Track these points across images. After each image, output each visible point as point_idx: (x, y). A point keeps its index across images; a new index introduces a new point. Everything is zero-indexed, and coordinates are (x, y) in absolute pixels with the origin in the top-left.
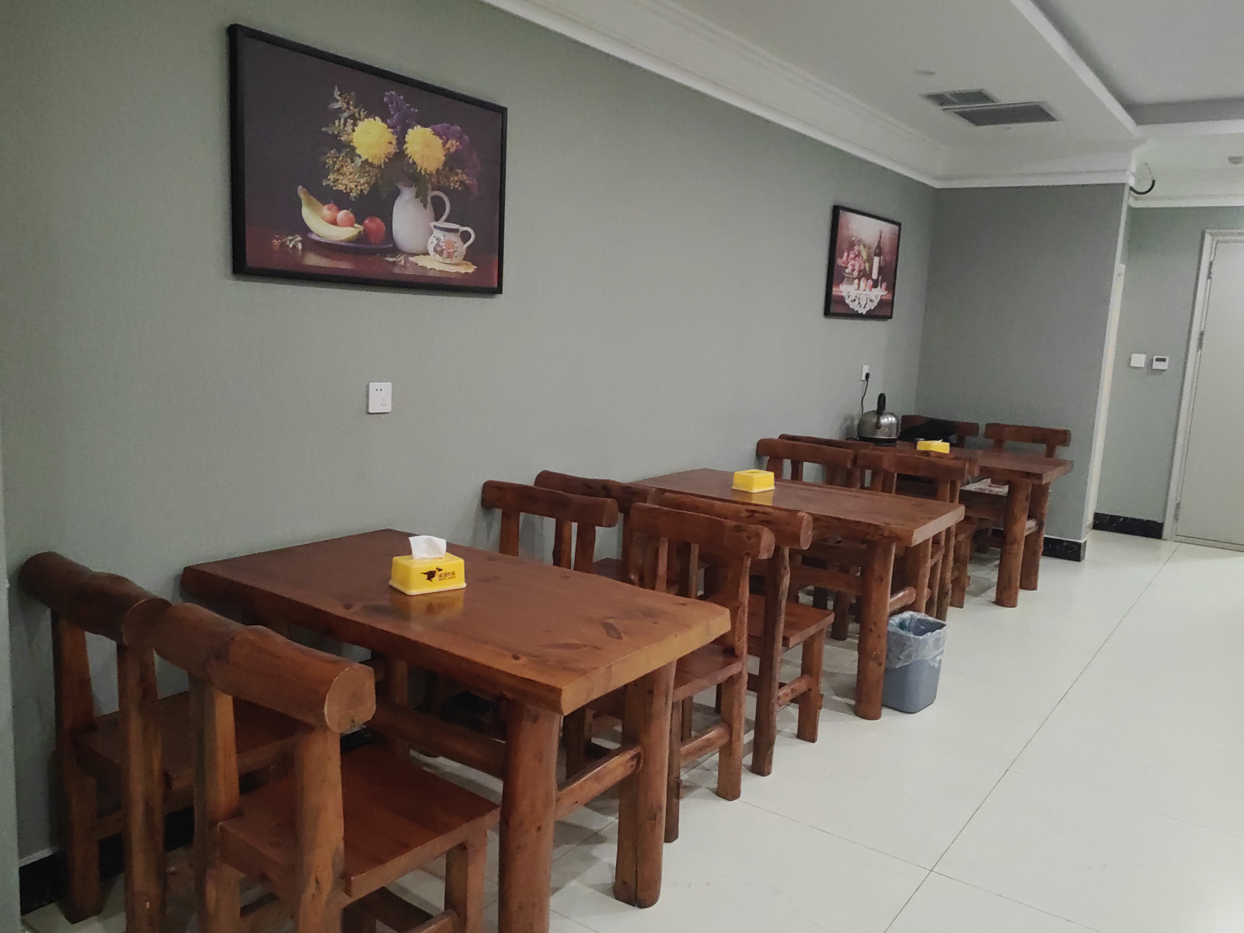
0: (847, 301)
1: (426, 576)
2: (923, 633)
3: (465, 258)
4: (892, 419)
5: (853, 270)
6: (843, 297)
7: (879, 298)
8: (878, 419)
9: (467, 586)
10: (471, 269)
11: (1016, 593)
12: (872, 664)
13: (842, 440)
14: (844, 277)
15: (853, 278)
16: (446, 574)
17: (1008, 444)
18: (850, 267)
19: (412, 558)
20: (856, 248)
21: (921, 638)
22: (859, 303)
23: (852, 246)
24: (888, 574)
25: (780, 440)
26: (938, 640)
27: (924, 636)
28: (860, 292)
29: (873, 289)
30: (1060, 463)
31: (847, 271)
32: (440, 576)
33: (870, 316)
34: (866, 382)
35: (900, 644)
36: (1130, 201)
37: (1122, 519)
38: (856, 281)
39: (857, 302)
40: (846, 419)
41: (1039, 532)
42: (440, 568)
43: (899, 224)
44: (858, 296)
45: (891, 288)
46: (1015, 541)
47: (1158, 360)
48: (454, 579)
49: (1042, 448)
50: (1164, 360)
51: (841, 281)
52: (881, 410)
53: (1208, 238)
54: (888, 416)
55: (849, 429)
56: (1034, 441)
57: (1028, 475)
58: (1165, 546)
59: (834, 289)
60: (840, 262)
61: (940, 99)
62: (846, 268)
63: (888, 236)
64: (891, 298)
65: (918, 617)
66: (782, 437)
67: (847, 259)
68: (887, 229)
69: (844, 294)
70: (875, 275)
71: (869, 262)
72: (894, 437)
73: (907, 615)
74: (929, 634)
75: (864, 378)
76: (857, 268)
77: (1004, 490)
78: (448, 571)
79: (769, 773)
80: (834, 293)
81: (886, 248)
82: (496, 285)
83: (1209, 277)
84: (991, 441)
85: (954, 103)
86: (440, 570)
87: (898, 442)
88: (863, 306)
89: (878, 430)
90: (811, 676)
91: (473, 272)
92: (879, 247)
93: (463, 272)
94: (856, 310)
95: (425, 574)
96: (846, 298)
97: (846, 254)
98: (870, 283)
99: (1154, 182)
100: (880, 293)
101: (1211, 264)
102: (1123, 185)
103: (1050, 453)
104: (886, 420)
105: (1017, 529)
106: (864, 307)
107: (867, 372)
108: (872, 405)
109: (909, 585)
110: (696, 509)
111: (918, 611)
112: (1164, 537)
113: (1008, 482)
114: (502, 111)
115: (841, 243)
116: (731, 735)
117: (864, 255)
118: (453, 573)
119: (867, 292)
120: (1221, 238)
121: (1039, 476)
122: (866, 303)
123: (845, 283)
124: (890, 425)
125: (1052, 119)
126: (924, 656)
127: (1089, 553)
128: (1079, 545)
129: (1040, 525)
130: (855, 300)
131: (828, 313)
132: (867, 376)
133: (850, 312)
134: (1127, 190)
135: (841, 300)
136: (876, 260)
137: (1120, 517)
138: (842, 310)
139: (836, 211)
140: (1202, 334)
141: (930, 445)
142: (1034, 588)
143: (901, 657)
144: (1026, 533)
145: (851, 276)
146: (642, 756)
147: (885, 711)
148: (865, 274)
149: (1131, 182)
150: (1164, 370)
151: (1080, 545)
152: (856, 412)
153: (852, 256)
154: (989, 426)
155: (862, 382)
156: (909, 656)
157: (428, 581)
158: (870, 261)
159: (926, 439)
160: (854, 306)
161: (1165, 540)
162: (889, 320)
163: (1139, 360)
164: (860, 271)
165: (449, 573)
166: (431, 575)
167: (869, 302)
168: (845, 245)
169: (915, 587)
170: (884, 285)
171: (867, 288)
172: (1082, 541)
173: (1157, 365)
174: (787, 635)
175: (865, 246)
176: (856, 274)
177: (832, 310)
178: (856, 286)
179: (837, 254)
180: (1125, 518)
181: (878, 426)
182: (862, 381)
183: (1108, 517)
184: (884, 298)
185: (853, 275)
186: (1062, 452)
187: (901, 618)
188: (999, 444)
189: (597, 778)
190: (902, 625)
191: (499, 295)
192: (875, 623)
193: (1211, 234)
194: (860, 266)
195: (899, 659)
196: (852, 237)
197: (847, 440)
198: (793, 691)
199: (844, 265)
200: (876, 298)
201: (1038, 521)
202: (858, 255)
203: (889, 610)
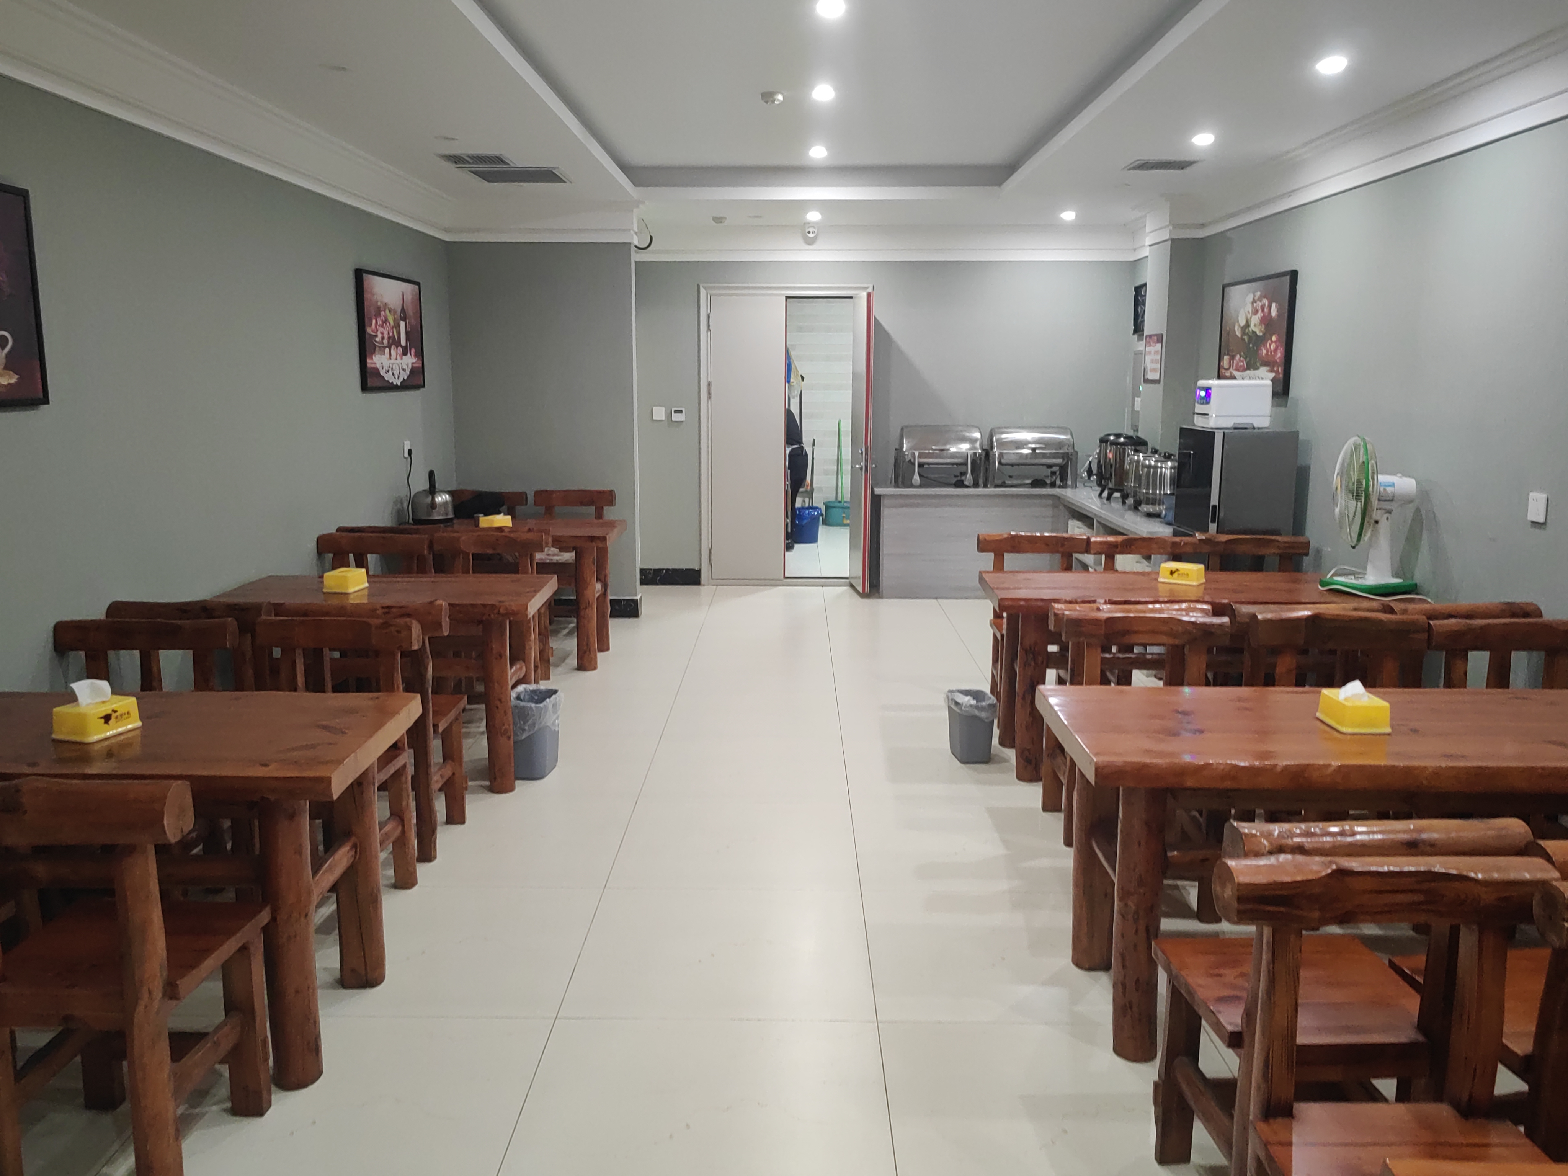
0: (382, 373)
1: (103, 720)
2: (541, 701)
3: (6, 368)
4: (446, 497)
5: (383, 338)
6: (377, 370)
7: (410, 366)
8: (433, 499)
9: (143, 725)
10: (13, 379)
11: (596, 656)
12: (503, 740)
13: (395, 526)
14: (375, 346)
15: (383, 347)
16: (121, 715)
17: (557, 509)
18: (380, 335)
19: (78, 705)
20: (383, 313)
21: (541, 705)
22: (393, 374)
23: (378, 314)
24: (506, 651)
25: (338, 533)
26: (554, 705)
27: (545, 703)
28: (392, 361)
29: (404, 357)
30: (612, 525)
31: (377, 339)
32: (117, 717)
33: (405, 386)
34: (409, 459)
35: (523, 715)
36: (636, 257)
37: (664, 571)
38: (387, 350)
39: (390, 372)
40: (395, 503)
41: (604, 594)
42: (115, 709)
43: (418, 284)
44: (391, 366)
45: (420, 355)
46: (589, 605)
47: (676, 412)
48: (130, 719)
49: (592, 509)
50: (681, 412)
51: (373, 352)
52: (432, 490)
53: (703, 292)
54: (442, 494)
55: (399, 513)
56: (582, 504)
57: (592, 539)
58: (705, 590)
59: (368, 361)
60: (369, 330)
61: (456, 160)
62: (376, 336)
63: (410, 297)
64: (421, 365)
65: (531, 689)
66: (340, 530)
67: (376, 327)
68: (408, 289)
69: (378, 366)
70: (403, 343)
71: (396, 328)
72: (451, 516)
73: (521, 688)
74: (548, 700)
75: (406, 455)
76: (386, 336)
77: (568, 557)
78: (123, 712)
79: (435, 858)
80: (369, 365)
81: (410, 312)
82: (41, 395)
83: (709, 329)
84: (542, 509)
85: (469, 163)
86: (115, 712)
87: (455, 521)
88: (397, 377)
89: (434, 511)
90: (453, 761)
91: (16, 383)
92: (403, 310)
93: (6, 383)
94: (391, 382)
95: (101, 718)
96: (380, 369)
97: (374, 321)
98: (400, 350)
99: (651, 238)
100: (409, 360)
101: (709, 317)
102: (630, 243)
103: (599, 515)
104: (442, 498)
105: (588, 592)
106: (399, 377)
107: (409, 448)
108: (420, 484)
109: (519, 660)
110: (327, 614)
111: (528, 683)
112: (702, 582)
113: (574, 549)
114: (23, 195)
115: (369, 309)
116: (403, 826)
117: (391, 320)
118: (128, 713)
119: (399, 361)
120: (714, 292)
121: (604, 539)
122: (399, 373)
123: (377, 353)
124: (445, 503)
125: (561, 181)
126: (545, 723)
127: (644, 609)
128: (635, 602)
129: (605, 586)
130: (388, 371)
131: (365, 388)
132: (410, 452)
133: (386, 385)
134: (633, 249)
135: (376, 372)
136: (402, 324)
137: (662, 570)
138: (378, 384)
139: (359, 275)
140: (709, 384)
141: (493, 521)
142: (608, 649)
143: (526, 728)
144: (597, 595)
145: (382, 345)
146: (358, 844)
147: (517, 783)
148: (394, 342)
149: (636, 241)
150: (682, 421)
151: (637, 601)
152: (404, 493)
153: (380, 322)
154: (538, 493)
155: (405, 460)
156: (534, 724)
157: (106, 725)
158: (398, 326)
159: (486, 515)
160: (388, 377)
161: (704, 585)
162: (422, 389)
163: (659, 413)
164: (389, 338)
165: (125, 714)
166: (107, 718)
167: (401, 371)
168: (373, 311)
169: (524, 661)
170: (413, 351)
171: (398, 357)
172: (638, 598)
173: (676, 417)
174: (436, 723)
175: (390, 311)
176: (386, 342)
177: (369, 385)
178: (388, 356)
179: (366, 320)
180: (667, 570)
181: (433, 505)
182: (405, 458)
183: (652, 572)
184: (414, 365)
185: (383, 343)
186: (610, 513)
187: (517, 693)
188: (549, 511)
189: (330, 869)
190: (518, 698)
191: (46, 406)
192: (500, 700)
193: (705, 288)
194: (389, 333)
195: (524, 730)
196: (377, 302)
197: (400, 525)
198: (442, 776)
199: (373, 334)
200: (408, 366)
201: (603, 582)
202: (385, 321)
203: (510, 684)
